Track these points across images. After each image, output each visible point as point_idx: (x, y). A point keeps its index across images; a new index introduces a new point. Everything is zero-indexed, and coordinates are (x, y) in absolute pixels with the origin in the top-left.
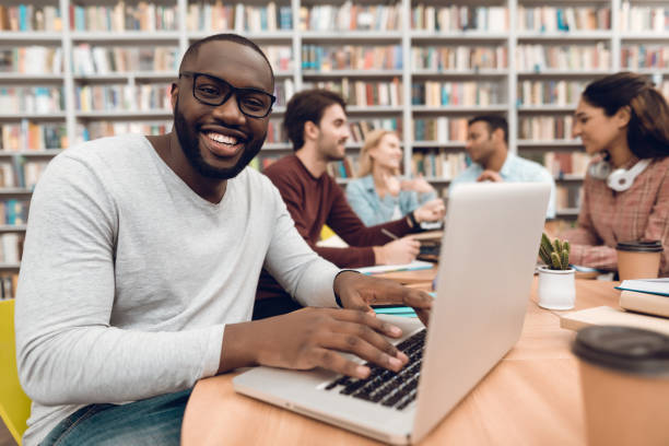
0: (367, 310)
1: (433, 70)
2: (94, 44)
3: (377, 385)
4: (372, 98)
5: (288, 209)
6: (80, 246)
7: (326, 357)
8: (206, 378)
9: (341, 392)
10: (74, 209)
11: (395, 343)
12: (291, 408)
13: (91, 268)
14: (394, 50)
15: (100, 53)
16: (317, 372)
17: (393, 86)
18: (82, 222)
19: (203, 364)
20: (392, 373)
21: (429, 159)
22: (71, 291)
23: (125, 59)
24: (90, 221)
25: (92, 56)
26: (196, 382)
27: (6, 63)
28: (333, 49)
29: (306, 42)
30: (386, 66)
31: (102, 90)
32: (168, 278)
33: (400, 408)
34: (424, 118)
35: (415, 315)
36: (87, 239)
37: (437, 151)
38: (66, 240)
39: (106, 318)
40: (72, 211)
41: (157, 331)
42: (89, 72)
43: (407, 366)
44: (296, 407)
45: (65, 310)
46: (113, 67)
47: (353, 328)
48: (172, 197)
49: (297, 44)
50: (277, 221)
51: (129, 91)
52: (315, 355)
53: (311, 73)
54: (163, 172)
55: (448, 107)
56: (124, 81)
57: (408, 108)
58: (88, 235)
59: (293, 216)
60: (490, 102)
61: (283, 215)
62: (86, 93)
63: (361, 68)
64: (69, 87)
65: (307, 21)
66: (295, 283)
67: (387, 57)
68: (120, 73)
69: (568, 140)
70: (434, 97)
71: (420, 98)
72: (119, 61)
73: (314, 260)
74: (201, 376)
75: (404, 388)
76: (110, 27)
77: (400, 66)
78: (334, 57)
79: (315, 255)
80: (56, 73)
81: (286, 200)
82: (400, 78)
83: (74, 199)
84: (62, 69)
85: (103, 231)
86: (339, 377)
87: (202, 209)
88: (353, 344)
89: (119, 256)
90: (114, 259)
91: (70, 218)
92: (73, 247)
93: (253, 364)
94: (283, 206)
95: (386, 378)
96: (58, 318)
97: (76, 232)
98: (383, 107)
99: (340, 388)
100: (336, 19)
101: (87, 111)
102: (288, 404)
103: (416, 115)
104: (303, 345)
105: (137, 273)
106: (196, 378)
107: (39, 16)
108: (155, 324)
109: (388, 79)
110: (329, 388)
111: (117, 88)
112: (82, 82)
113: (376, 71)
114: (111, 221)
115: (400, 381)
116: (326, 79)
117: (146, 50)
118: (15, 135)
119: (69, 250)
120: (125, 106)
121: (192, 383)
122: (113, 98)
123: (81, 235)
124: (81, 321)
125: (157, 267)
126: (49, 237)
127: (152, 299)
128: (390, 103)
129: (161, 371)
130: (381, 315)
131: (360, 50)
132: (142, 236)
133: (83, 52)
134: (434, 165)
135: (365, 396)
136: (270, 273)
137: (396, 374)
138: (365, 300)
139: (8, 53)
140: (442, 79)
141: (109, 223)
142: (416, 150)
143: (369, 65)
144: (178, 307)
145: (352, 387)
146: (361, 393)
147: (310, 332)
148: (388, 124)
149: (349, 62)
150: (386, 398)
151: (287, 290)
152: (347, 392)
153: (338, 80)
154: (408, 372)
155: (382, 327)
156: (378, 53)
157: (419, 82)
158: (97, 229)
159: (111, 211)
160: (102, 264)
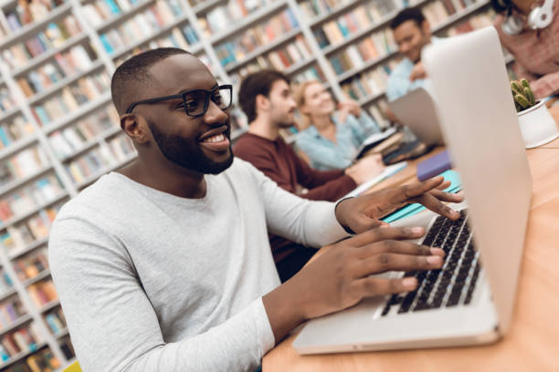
0: (378, 225)
1: (323, 14)
2: (61, 129)
3: (428, 289)
4: (288, 60)
5: (266, 175)
6: (107, 288)
7: (367, 286)
8: (267, 353)
9: (399, 312)
10: (85, 260)
11: (420, 242)
12: (360, 349)
13: (124, 303)
14: (286, 15)
15: (70, 133)
16: (366, 302)
17: (299, 43)
18: (97, 268)
19: (259, 342)
20: (436, 272)
21: (356, 85)
22: (117, 330)
23: (90, 128)
24: (104, 264)
25: (65, 139)
26: (261, 360)
27: (8, 176)
28: (238, 40)
29: (216, 45)
30: (286, 30)
31: (85, 160)
32: (194, 279)
33: (467, 302)
34: (336, 55)
35: (424, 208)
36: (109, 280)
37: (358, 76)
38: (92, 289)
39: (159, 338)
40: (85, 263)
41: (206, 330)
42: (69, 152)
43: (445, 258)
44: (364, 346)
45: (120, 349)
46: (83, 138)
47: (377, 247)
48: (163, 210)
49: (210, 50)
50: (261, 189)
51: (104, 151)
52: (356, 288)
53: (231, 66)
54: (146, 194)
55: (351, 36)
56: (96, 146)
57: (319, 54)
58: (108, 277)
59: (273, 179)
60: (382, 14)
61: (264, 181)
62: (75, 168)
63: (267, 42)
64: (60, 170)
65: (208, 28)
66: (302, 233)
67: (284, 23)
68: (91, 141)
69: (461, 12)
70: (335, 35)
71: (324, 41)
72: (86, 133)
73: (308, 206)
74: (263, 354)
75: (457, 280)
76: (67, 109)
77: (296, 24)
78: (242, 45)
79: (307, 202)
80: (46, 165)
81: (260, 169)
82: (300, 35)
83: (81, 252)
84: (49, 159)
85: (120, 267)
86: (388, 297)
87: (194, 208)
88: (386, 262)
89: (143, 281)
90: (141, 285)
91: (87, 270)
92: (102, 292)
93: (303, 321)
94: (260, 175)
95: (433, 279)
96: (119, 358)
97: (97, 279)
98: (299, 63)
99: (395, 309)
100: (229, 15)
101: (81, 180)
102: (355, 347)
103: (329, 56)
104: (340, 285)
105: (166, 287)
106: (259, 357)
107: (14, 130)
108: (203, 322)
109: (292, 40)
110: (385, 313)
111: (94, 153)
112: (68, 162)
113: (280, 38)
114: (122, 255)
115: (448, 275)
116: (244, 65)
117: (101, 114)
118: (40, 224)
119: (99, 297)
120: (106, 163)
121: (258, 362)
122: (95, 162)
123: (103, 279)
124: (139, 351)
125: (179, 274)
126: (77, 294)
127: (190, 303)
128: (302, 57)
129: (227, 365)
130: (393, 223)
131: (259, 29)
132: (154, 255)
133: (57, 139)
134: (361, 88)
135: (423, 306)
136: (277, 234)
137: (440, 270)
138: (371, 217)
139: (6, 168)
140: (334, 17)
141: (121, 258)
142: (342, 84)
143: (272, 36)
144: (215, 298)
145: (406, 302)
146: (418, 304)
147: (340, 270)
148: (310, 75)
149: (256, 42)
150: (446, 299)
151: (298, 241)
152: (404, 309)
153: (254, 61)
154: (450, 264)
155: (403, 232)
156: (275, 24)
157: (317, 29)
158: (113, 267)
159: (118, 247)
160: (132, 295)
